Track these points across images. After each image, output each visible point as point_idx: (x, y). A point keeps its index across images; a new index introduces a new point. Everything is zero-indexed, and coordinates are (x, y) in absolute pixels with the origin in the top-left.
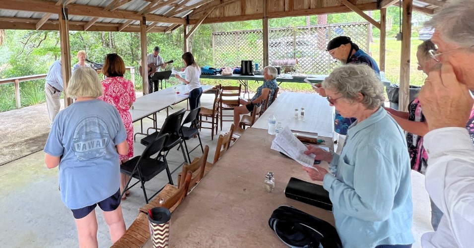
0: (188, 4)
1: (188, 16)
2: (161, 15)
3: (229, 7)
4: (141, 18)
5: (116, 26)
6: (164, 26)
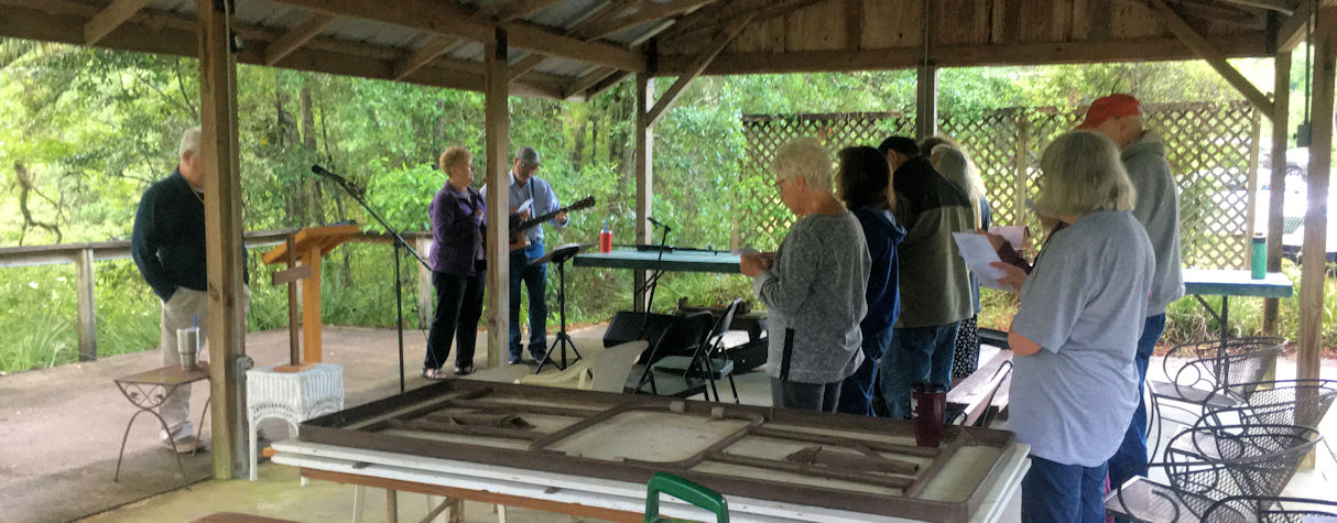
1: (653, 40)
2: (560, 30)
3: (805, 19)
4: (493, 35)
5: (385, 55)
6: (562, 72)
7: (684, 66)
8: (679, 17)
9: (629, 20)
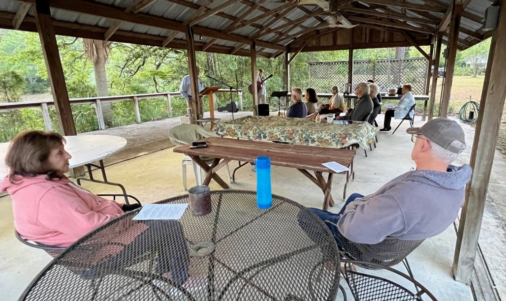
0: (290, 33)
1: (289, 44)
2: (267, 42)
3: (323, 38)
4: (252, 43)
5: (229, 49)
6: (269, 52)
7: (296, 51)
8: (295, 39)
9: (283, 39)
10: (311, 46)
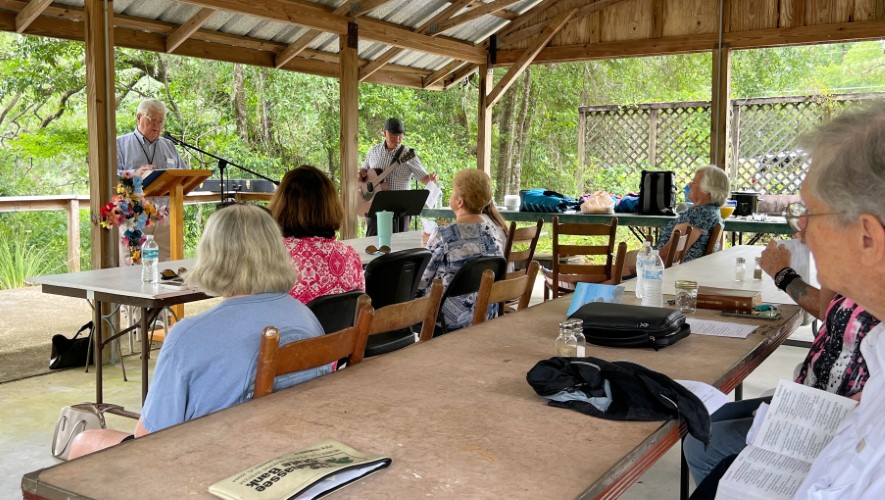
1: (493, 38)
3: (617, 14)
8: (513, 16)
10: (569, 40)
